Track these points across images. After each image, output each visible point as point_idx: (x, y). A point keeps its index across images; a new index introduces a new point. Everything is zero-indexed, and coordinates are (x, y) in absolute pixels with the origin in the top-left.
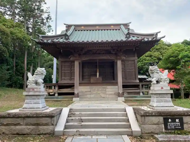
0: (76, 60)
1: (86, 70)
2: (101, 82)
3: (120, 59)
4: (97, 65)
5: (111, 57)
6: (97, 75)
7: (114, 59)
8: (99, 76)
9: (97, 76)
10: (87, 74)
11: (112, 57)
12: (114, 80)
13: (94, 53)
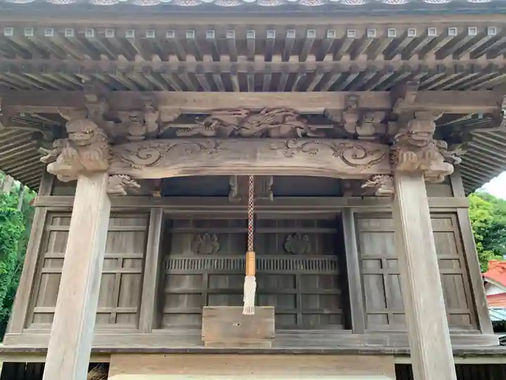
0: (92, 174)
1: (182, 260)
2: (268, 345)
3: (413, 174)
4: (246, 235)
5: (347, 162)
6: (241, 292)
7: (371, 177)
8: (257, 303)
9: (243, 304)
10: (187, 285)
11: (355, 157)
12: (347, 325)
13: (229, 130)
